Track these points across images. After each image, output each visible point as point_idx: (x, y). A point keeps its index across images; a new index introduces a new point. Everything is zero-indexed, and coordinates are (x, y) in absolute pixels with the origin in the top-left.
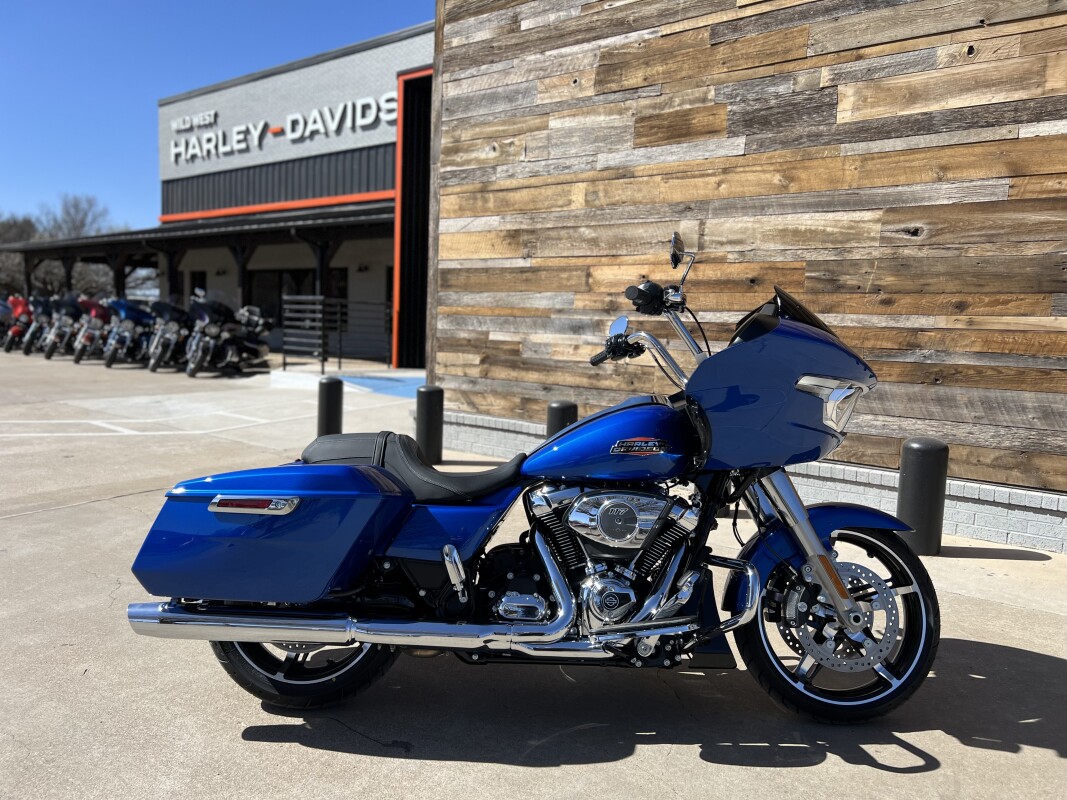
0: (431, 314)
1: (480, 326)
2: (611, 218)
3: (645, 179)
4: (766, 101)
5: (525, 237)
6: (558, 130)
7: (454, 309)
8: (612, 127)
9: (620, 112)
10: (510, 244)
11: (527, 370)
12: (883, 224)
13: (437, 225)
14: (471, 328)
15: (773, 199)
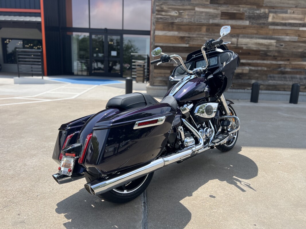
4: (254, 14)
5: (187, 39)
6: (198, 11)
8: (215, 13)
9: (217, 9)
10: (181, 40)
12: (276, 43)
13: (154, 33)
15: (255, 36)
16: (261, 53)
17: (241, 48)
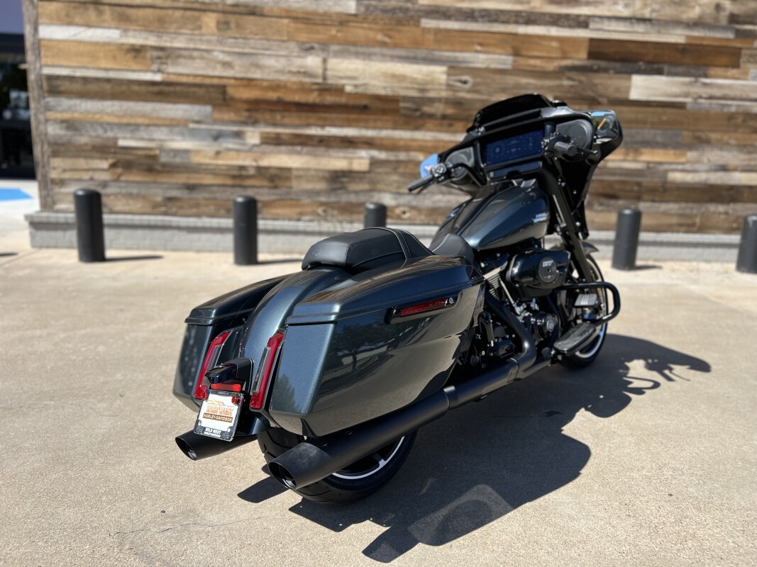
0: (37, 119)
1: (106, 131)
2: (244, 48)
3: (274, 20)
5: (155, 54)
7: (67, 116)
10: (135, 57)
11: (168, 172)
12: (449, 74)
13: (36, 30)
14: (93, 134)
15: (377, 50)
16: (404, 108)
17: (339, 90)
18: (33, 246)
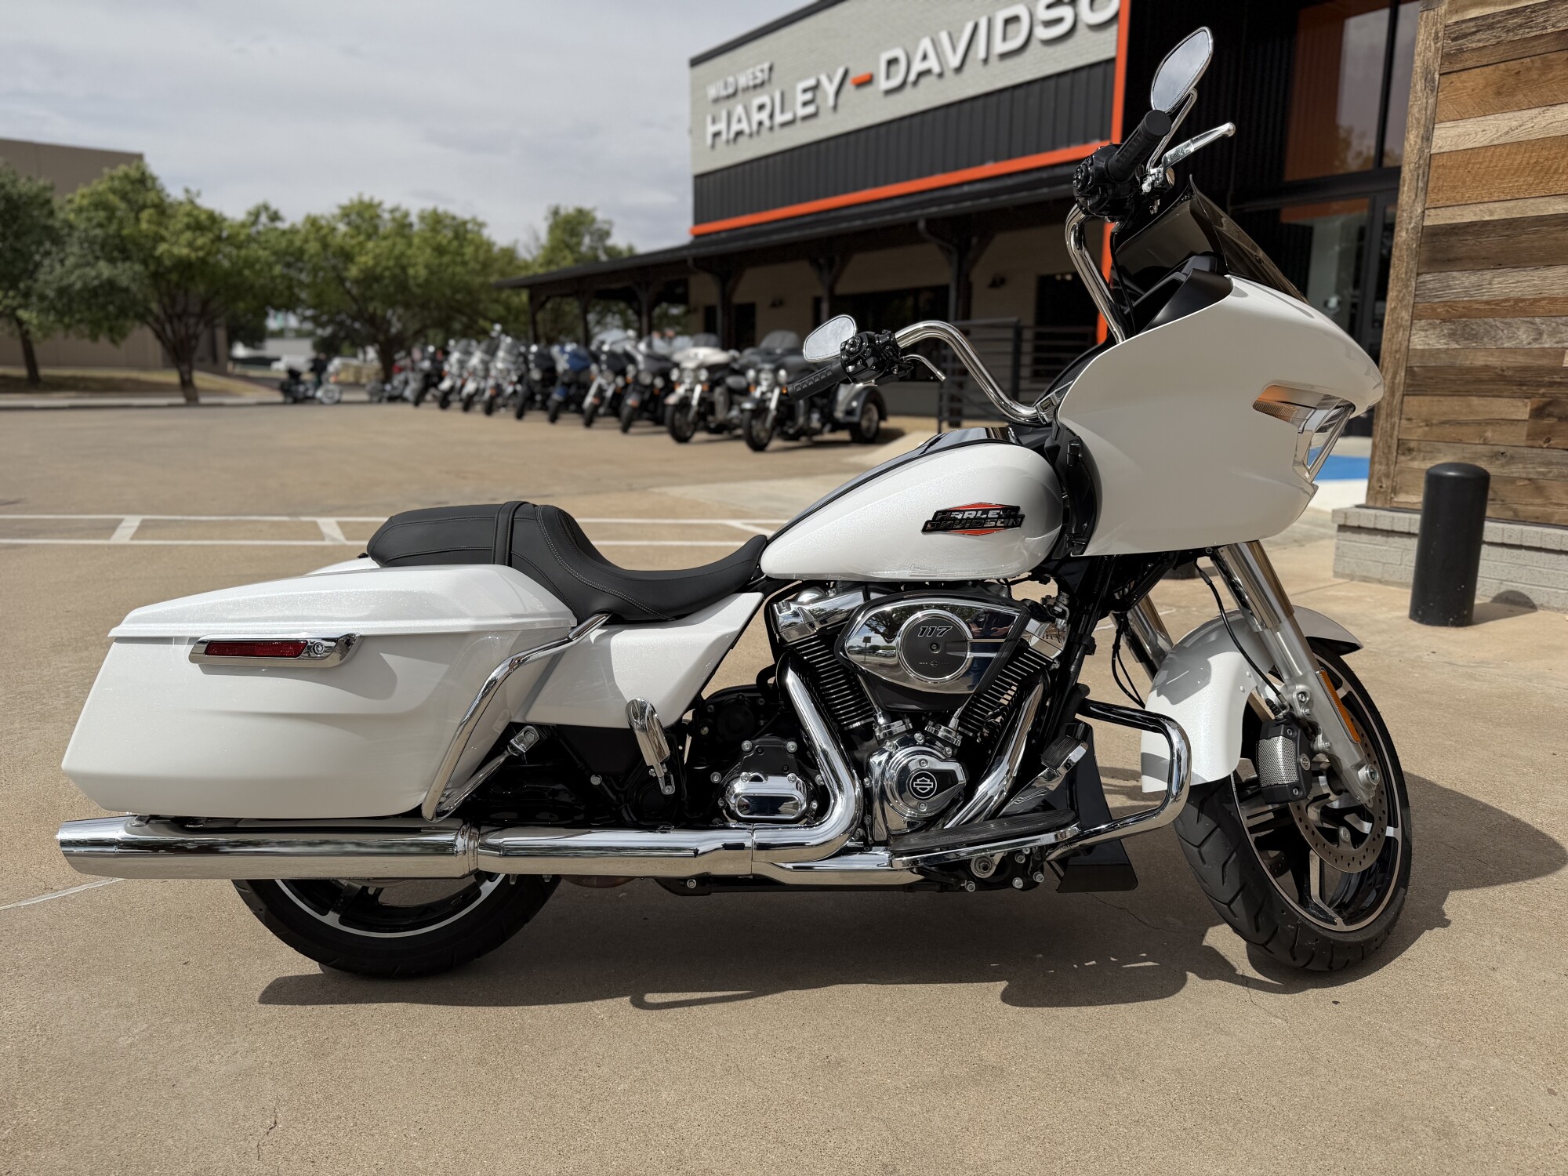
0: (1396, 318)
14: (1507, 344)
18: (1336, 574)
